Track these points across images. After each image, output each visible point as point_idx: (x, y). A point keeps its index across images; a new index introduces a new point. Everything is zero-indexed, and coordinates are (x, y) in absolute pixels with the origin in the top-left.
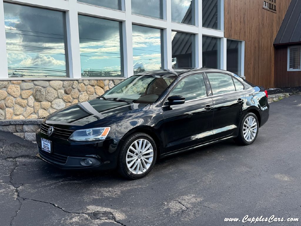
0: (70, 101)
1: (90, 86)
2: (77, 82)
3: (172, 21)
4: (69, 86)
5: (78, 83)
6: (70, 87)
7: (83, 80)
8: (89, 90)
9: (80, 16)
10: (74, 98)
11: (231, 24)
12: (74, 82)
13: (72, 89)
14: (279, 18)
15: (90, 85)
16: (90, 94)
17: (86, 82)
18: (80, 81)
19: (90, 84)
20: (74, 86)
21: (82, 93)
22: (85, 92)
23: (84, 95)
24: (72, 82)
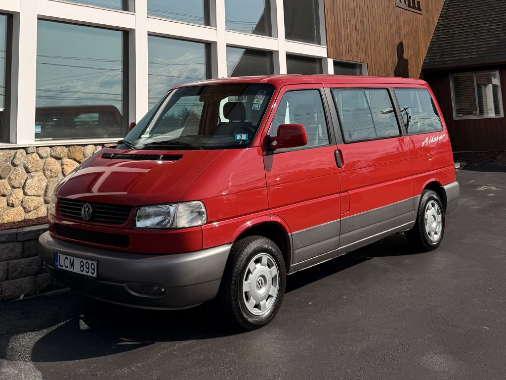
0: (5, 192)
1: (52, 159)
2: (24, 153)
3: (226, 29)
4: (6, 161)
5: (27, 153)
6: (9, 163)
7: (37, 147)
8: (50, 168)
9: (41, 21)
10: (13, 187)
11: (339, 33)
12: (16, 153)
13: (13, 168)
14: (428, 22)
15: (52, 156)
16: (51, 177)
17: (45, 152)
18: (30, 150)
19: (53, 154)
20: (17, 162)
21: (32, 174)
22: (41, 173)
23: (36, 178)
24: (13, 152)
